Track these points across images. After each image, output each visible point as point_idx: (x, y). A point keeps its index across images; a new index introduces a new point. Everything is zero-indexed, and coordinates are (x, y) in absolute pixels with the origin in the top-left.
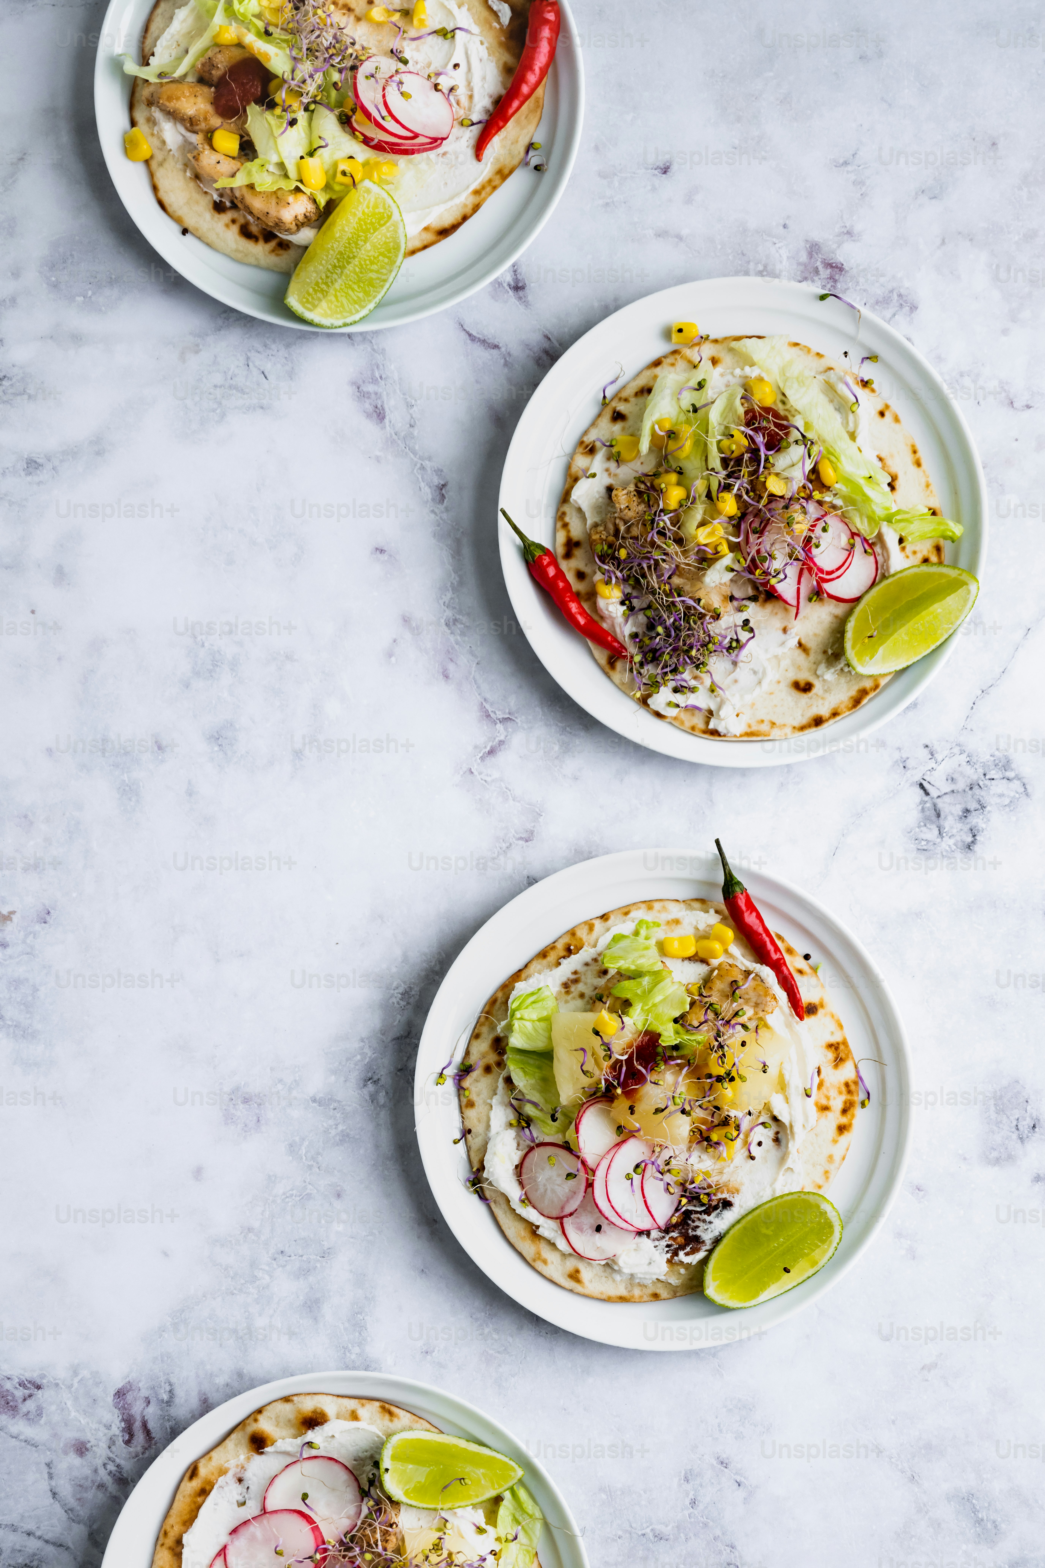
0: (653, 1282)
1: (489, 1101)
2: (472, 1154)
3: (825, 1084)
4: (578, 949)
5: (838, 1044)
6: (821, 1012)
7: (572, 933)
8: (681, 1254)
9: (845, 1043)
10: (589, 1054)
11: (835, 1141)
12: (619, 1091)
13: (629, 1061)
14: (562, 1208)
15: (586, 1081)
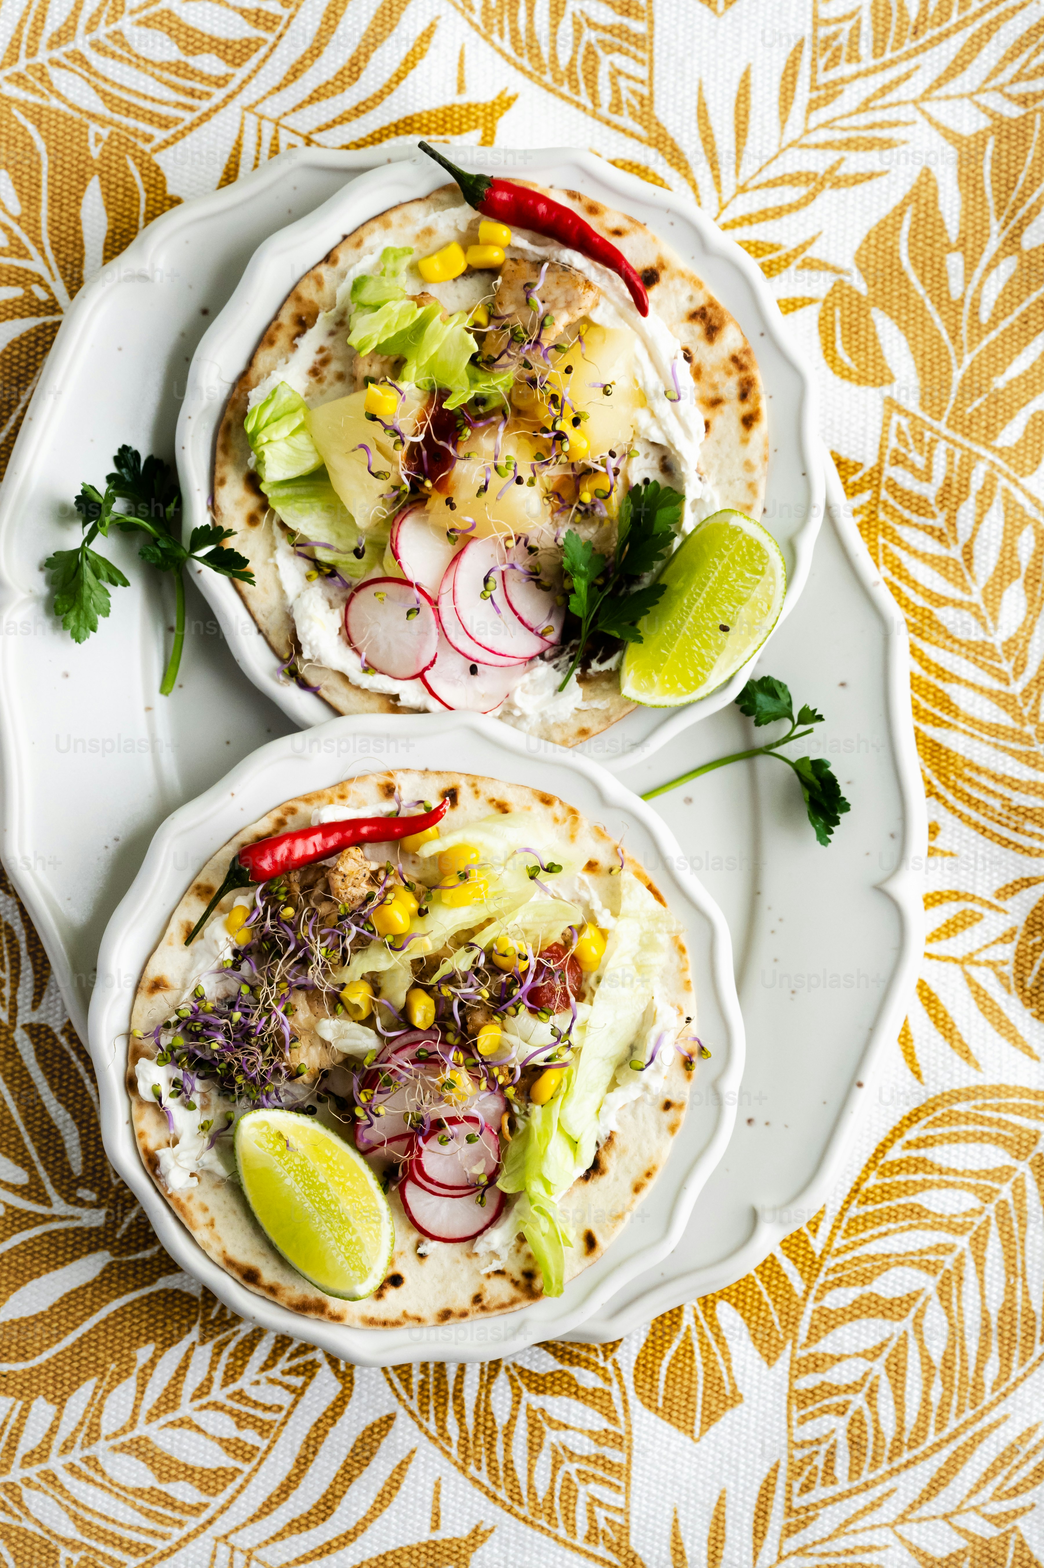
1: (271, 561)
2: (273, 639)
3: (703, 370)
4: (314, 316)
5: (703, 309)
6: (663, 276)
7: (293, 295)
9: (712, 304)
10: (373, 449)
11: (745, 441)
12: (428, 484)
13: (428, 439)
14: (418, 660)
15: (382, 486)
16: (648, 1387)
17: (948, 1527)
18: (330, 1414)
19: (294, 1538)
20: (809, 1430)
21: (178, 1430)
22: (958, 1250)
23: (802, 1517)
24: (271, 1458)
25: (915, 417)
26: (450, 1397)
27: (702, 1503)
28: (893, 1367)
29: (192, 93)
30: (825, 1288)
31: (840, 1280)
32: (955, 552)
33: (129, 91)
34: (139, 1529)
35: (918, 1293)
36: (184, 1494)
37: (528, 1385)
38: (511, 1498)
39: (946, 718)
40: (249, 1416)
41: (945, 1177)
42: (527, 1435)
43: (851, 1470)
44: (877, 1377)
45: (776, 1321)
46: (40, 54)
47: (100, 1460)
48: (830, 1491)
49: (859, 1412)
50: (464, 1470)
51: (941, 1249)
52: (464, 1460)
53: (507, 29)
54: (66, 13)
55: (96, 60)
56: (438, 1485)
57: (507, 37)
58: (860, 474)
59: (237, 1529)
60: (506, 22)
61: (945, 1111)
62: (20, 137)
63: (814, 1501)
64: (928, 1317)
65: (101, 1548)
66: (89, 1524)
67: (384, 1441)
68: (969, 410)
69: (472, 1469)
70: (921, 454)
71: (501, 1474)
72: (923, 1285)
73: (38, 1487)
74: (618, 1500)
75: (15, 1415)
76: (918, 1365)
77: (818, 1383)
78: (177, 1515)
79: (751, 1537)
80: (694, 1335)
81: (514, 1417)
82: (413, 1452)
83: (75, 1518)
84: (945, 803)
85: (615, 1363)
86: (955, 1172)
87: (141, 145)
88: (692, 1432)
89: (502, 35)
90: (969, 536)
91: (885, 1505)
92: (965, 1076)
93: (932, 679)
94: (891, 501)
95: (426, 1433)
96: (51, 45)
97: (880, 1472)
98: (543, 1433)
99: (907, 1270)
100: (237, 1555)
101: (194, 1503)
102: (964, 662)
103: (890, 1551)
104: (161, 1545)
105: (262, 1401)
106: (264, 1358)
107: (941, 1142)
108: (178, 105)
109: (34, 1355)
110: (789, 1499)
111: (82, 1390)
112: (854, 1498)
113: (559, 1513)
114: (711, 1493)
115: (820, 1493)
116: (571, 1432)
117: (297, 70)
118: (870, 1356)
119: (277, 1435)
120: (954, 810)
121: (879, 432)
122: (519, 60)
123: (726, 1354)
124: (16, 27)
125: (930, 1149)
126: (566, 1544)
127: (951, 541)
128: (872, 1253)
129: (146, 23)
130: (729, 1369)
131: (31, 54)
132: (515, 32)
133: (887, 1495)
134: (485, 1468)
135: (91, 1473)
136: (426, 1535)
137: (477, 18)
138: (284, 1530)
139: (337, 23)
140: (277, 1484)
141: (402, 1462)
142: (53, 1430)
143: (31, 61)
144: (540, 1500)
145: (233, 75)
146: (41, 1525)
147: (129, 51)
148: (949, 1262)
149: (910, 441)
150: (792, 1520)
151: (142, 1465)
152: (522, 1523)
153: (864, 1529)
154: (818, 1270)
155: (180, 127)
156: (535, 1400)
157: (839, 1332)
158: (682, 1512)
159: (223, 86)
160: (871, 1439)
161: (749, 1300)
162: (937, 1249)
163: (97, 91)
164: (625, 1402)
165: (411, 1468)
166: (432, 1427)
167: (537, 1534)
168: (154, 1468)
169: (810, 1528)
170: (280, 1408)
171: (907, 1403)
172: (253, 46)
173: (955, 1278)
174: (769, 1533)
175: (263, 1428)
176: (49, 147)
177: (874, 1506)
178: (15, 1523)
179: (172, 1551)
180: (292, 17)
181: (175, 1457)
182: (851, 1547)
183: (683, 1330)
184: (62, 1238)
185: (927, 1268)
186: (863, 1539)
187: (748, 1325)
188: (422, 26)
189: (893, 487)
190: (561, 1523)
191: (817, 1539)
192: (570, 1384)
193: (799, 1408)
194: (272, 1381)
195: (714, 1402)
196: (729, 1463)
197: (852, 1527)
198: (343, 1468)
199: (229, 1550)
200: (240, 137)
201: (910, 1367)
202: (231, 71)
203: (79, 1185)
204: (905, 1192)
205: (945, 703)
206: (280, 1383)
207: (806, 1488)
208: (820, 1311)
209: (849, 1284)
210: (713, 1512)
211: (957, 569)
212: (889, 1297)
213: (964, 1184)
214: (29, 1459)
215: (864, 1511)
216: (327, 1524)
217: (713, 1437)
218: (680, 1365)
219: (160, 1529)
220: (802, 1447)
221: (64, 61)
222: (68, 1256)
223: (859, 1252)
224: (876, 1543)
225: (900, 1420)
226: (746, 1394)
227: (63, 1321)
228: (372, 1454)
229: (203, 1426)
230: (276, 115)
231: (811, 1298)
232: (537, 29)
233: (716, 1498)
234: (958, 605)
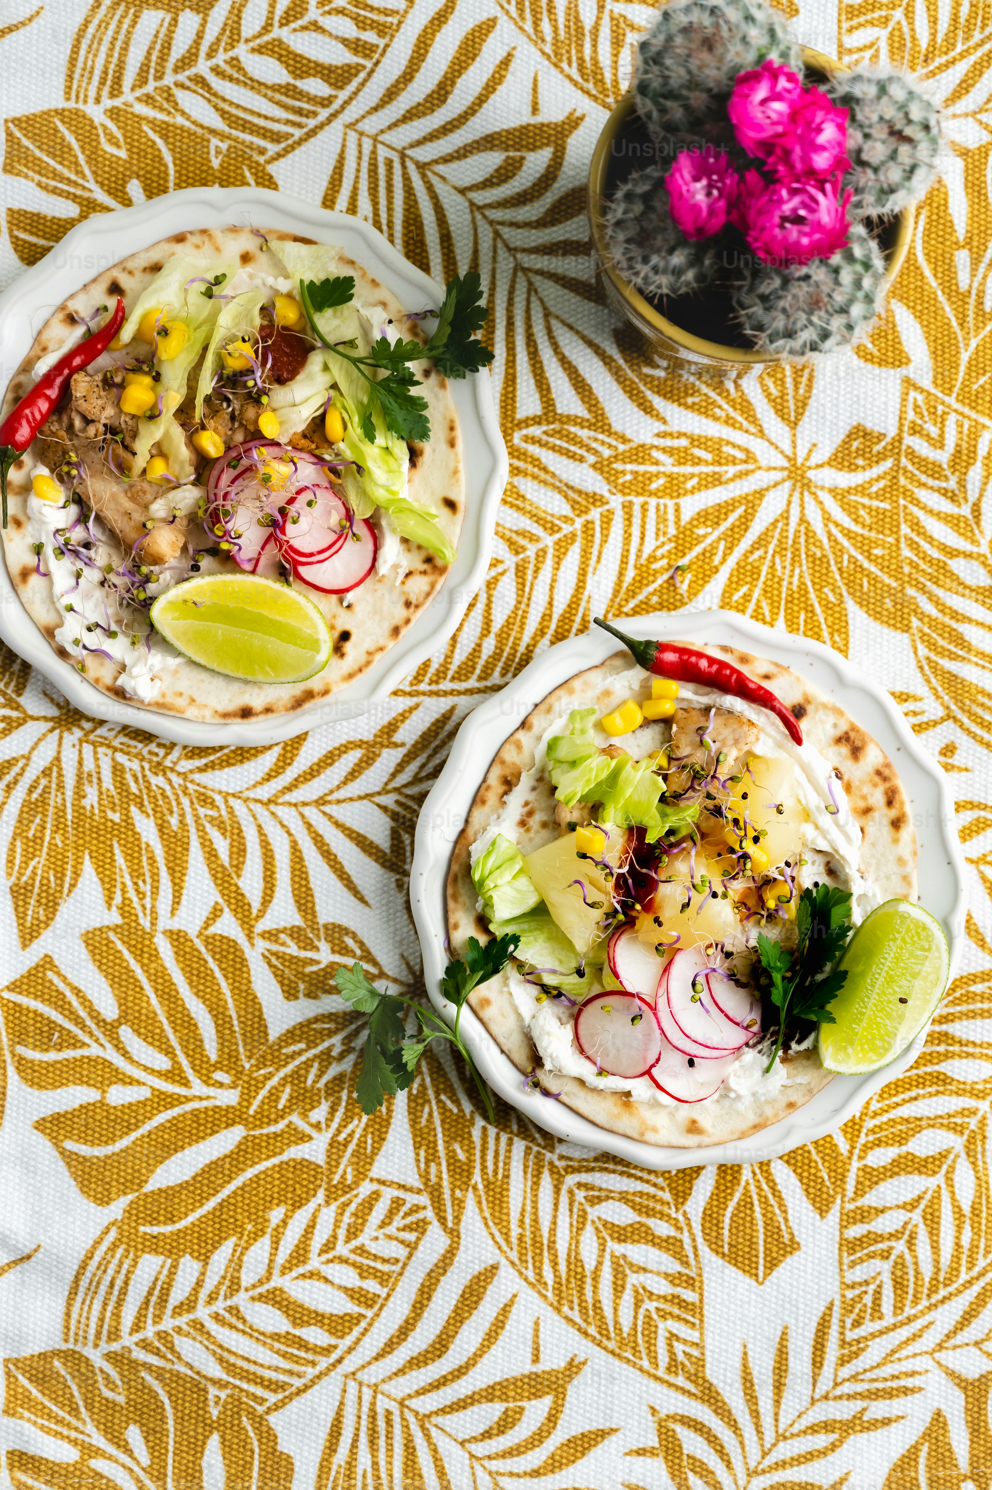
0: (782, 1092)
1: (505, 991)
4: (517, 777)
5: (846, 733)
6: (810, 709)
7: (499, 758)
8: (794, 1045)
9: (854, 728)
10: (586, 883)
11: (896, 841)
12: (637, 908)
15: (598, 914)
16: (714, 1234)
17: (978, 1352)
18: (441, 1264)
19: (414, 1373)
20: (858, 1273)
21: (308, 1281)
22: (980, 1114)
23: (854, 1348)
24: (390, 1304)
25: (929, 393)
26: (545, 1247)
27: (768, 1338)
28: (929, 1217)
29: (299, 112)
30: (867, 1148)
31: (879, 1140)
32: (966, 510)
33: (245, 109)
34: (277, 1369)
35: (948, 1151)
36: (315, 1338)
37: (611, 1235)
38: (600, 1333)
39: (960, 653)
40: (370, 1267)
41: (965, 1049)
42: (612, 1278)
43: (895, 1307)
44: (916, 1226)
45: (826, 1177)
46: (166, 77)
47: (242, 1309)
48: (878, 1325)
49: (901, 1257)
50: (558, 1310)
51: (966, 1113)
52: (559, 1302)
53: (574, 58)
54: (190, 42)
55: (217, 83)
56: (537, 1324)
57: (575, 65)
58: (883, 444)
59: (363, 1367)
60: (573, 52)
61: (963, 992)
62: (149, 150)
63: (864, 1334)
64: (957, 1172)
65: (245, 1386)
66: (234, 1365)
67: (490, 1287)
68: (975, 387)
69: (565, 1309)
70: (935, 424)
71: (591, 1313)
72: (952, 1144)
73: (188, 1335)
74: (693, 1335)
75: (165, 1272)
76: (950, 1214)
77: (865, 1232)
78: (310, 1356)
79: (810, 1367)
80: (752, 1188)
81: (600, 1263)
82: (515, 1296)
83: (221, 1360)
84: (961, 726)
85: (685, 1214)
86: (974, 1044)
87: (256, 157)
88: (756, 1275)
89: (570, 64)
90: (977, 495)
91: (925, 1335)
92: (980, 961)
93: (947, 620)
94: (910, 467)
95: (526, 1280)
96: (176, 70)
97: (920, 1307)
98: (625, 1276)
99: (937, 1131)
100: (365, 1389)
101: (325, 1345)
102: (974, 605)
103: (930, 1375)
104: (298, 1383)
105: (380, 1254)
106: (382, 1217)
107: (960, 1018)
108: (288, 122)
109: (181, 1219)
110: (842, 1333)
111: (223, 1248)
112: (898, 1330)
113: (642, 1347)
114: (775, 1329)
115: (869, 1327)
116: (649, 1275)
117: (392, 93)
118: (909, 1207)
119: (395, 1284)
120: (969, 732)
121: (898, 406)
122: (585, 85)
123: (782, 1205)
124: (145, 53)
125: (950, 1024)
126: (650, 1375)
127: (962, 501)
128: (906, 1116)
129: (259, 50)
130: (786, 1220)
131: (159, 77)
132: (581, 60)
133: (927, 1327)
134: (576, 1308)
135: (233, 1320)
136: (528, 1368)
137: (548, 49)
138: (405, 1367)
139: (427, 52)
140: (397, 1327)
141: (506, 1305)
142: (199, 1284)
143: (158, 84)
144: (625, 1335)
145: (336, 97)
146: (191, 1368)
147: (245, 75)
148: (973, 1123)
149: (926, 413)
150: (846, 1352)
151: (278, 1312)
152: (610, 1356)
153: (907, 1357)
154: (859, 1131)
155: (290, 142)
156: (619, 1248)
157: (882, 1187)
158: (750, 1346)
159: (327, 106)
160: (912, 1279)
161: (799, 1158)
162: (964, 1112)
163: (217, 110)
164: (695, 1248)
165: (514, 1310)
166: (531, 1274)
167: (625, 1366)
168: (288, 1315)
169: (861, 1358)
170: (397, 1261)
171: (942, 1247)
172: (353, 71)
173: (979, 1137)
174: (826, 1363)
175: (383, 1278)
176: (175, 159)
177: (916, 1337)
178: (169, 1366)
179: (306, 1388)
180: (387, 46)
181: (306, 1305)
182: (896, 1373)
183: (743, 1183)
184: (203, 1116)
185: (954, 1129)
186: (907, 1366)
187: (801, 1181)
188: (500, 55)
189: (911, 454)
190: (644, 1355)
191: (867, 1367)
192: (647, 1234)
193: (849, 1254)
194: (389, 1237)
195: (775, 1249)
196: (790, 1303)
197: (897, 1356)
198: (454, 1311)
199: (357, 1386)
200: (343, 152)
201: (943, 1216)
202: (334, 93)
203: (217, 1069)
204: (930, 1061)
205: (960, 640)
206: (396, 1239)
207: (857, 1324)
208: (864, 1169)
209: (887, 1144)
210: (777, 1346)
211: (967, 525)
212: (923, 1156)
213: (982, 1054)
214: (179, 1309)
215: (907, 1342)
216: (442, 1360)
217: (775, 1281)
218: (742, 1215)
219: (296, 1368)
220: (853, 1287)
221: (188, 83)
222: (209, 1131)
223: (894, 1114)
224: (917, 1369)
225: (937, 1262)
226: (802, 1243)
227: (205, 1189)
228: (480, 1299)
229: (330, 1277)
230: (373, 132)
231: (855, 1157)
232: (601, 58)
233: (779, 1333)
234: (969, 556)
